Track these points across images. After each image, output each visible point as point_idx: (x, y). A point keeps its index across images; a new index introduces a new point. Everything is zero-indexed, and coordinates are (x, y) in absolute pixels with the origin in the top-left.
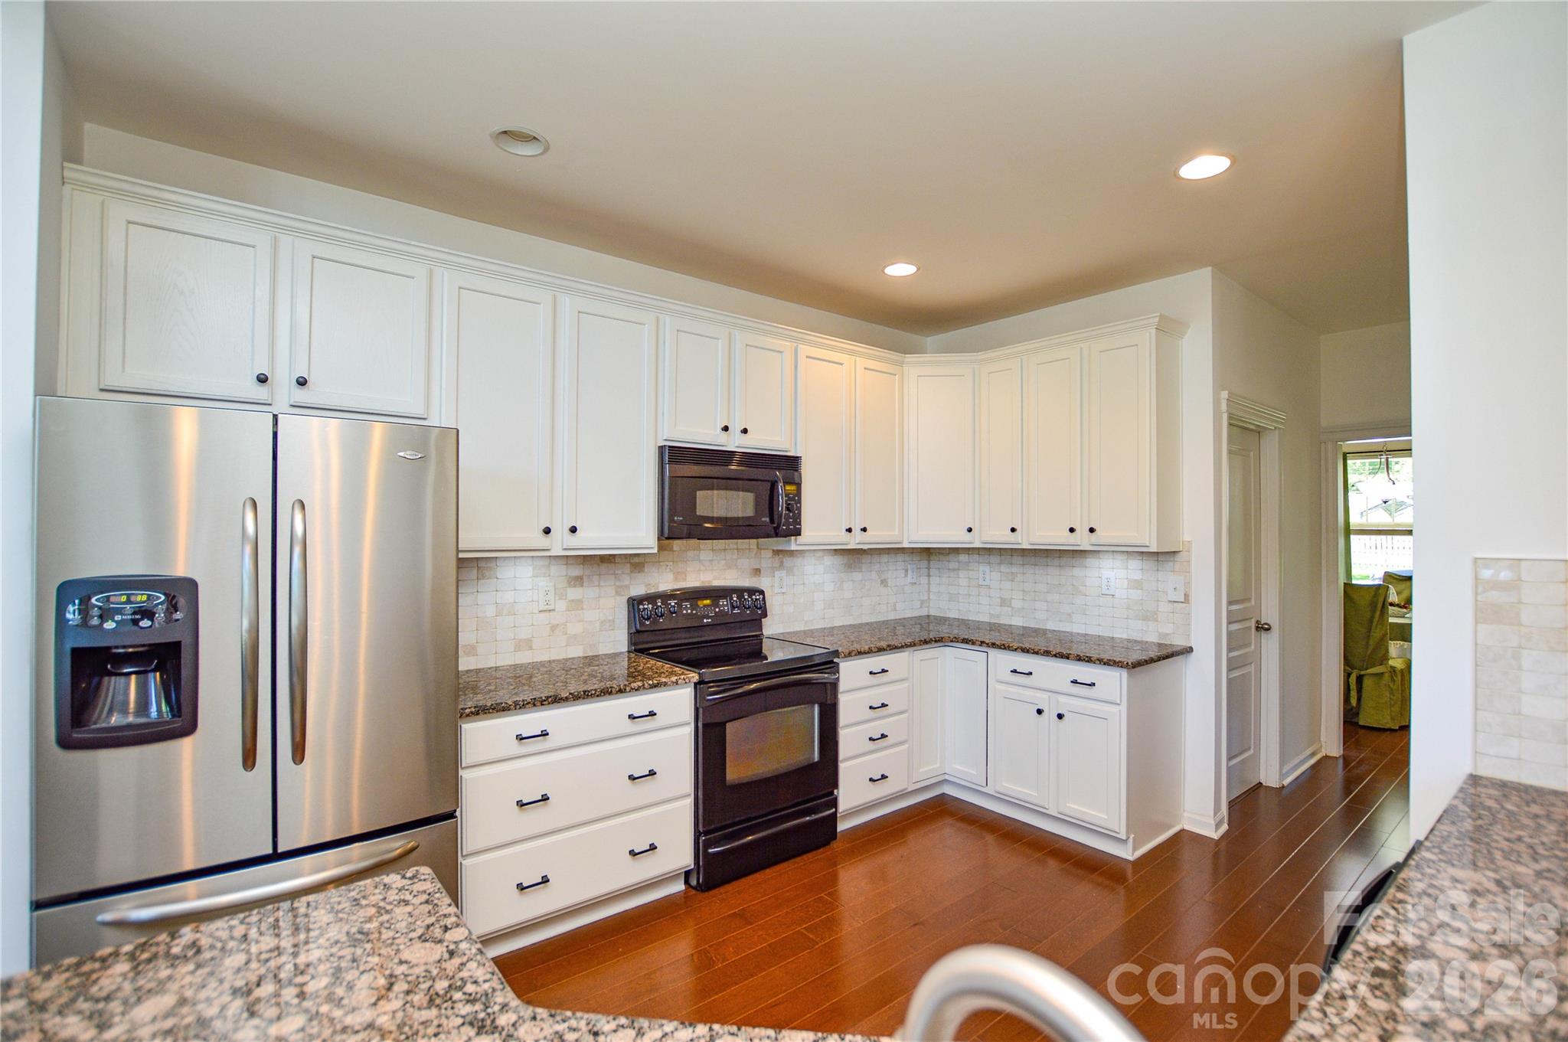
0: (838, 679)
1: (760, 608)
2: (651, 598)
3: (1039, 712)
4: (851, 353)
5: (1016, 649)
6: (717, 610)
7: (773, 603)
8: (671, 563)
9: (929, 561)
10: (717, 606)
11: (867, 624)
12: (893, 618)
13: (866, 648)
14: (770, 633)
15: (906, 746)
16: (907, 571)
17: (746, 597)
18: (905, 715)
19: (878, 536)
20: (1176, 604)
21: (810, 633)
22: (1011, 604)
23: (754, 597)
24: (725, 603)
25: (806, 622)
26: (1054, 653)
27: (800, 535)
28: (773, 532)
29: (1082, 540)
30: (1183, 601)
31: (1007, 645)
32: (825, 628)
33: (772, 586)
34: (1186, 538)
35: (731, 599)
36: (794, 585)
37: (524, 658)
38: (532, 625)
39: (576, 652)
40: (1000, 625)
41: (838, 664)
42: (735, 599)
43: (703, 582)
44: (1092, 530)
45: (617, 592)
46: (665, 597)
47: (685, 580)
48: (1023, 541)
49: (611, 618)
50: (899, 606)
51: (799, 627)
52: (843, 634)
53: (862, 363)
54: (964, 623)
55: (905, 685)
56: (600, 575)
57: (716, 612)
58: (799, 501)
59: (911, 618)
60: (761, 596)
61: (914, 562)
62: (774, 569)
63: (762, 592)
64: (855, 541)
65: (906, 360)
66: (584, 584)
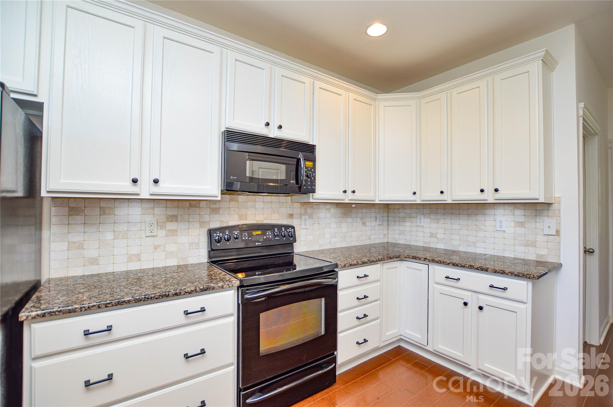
0: (337, 281)
1: (292, 237)
2: (222, 229)
3: (465, 304)
4: (347, 90)
5: (449, 264)
6: (265, 237)
7: (300, 234)
8: (237, 209)
9: (388, 213)
10: (265, 235)
11: (355, 246)
12: (369, 243)
13: (355, 262)
14: (299, 251)
15: (378, 321)
16: (376, 218)
17: (283, 230)
18: (378, 302)
19: (362, 196)
20: (549, 236)
21: (321, 252)
22: (436, 236)
23: (288, 230)
24: (270, 233)
25: (320, 245)
26: (476, 267)
27: (315, 193)
28: (297, 190)
29: (489, 197)
30: (555, 234)
31: (442, 261)
32: (331, 249)
33: (300, 224)
34: (557, 195)
35: (274, 231)
36: (313, 224)
37: (134, 266)
38: (141, 245)
39: (172, 262)
40: (430, 248)
41: (337, 272)
42: (276, 231)
43: (257, 221)
44: (496, 190)
45: (200, 225)
46: (231, 228)
47: (246, 219)
48: (448, 199)
49: (196, 241)
50: (373, 237)
51: (316, 248)
52: (341, 252)
53: (352, 96)
54: (409, 246)
55: (378, 284)
56: (189, 215)
57: (264, 239)
58: (315, 172)
59: (379, 244)
60: (293, 230)
61: (380, 213)
62: (301, 215)
63: (293, 227)
64: (347, 198)
65: (378, 97)
66: (179, 220)
